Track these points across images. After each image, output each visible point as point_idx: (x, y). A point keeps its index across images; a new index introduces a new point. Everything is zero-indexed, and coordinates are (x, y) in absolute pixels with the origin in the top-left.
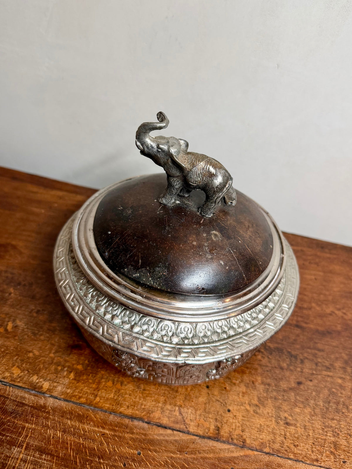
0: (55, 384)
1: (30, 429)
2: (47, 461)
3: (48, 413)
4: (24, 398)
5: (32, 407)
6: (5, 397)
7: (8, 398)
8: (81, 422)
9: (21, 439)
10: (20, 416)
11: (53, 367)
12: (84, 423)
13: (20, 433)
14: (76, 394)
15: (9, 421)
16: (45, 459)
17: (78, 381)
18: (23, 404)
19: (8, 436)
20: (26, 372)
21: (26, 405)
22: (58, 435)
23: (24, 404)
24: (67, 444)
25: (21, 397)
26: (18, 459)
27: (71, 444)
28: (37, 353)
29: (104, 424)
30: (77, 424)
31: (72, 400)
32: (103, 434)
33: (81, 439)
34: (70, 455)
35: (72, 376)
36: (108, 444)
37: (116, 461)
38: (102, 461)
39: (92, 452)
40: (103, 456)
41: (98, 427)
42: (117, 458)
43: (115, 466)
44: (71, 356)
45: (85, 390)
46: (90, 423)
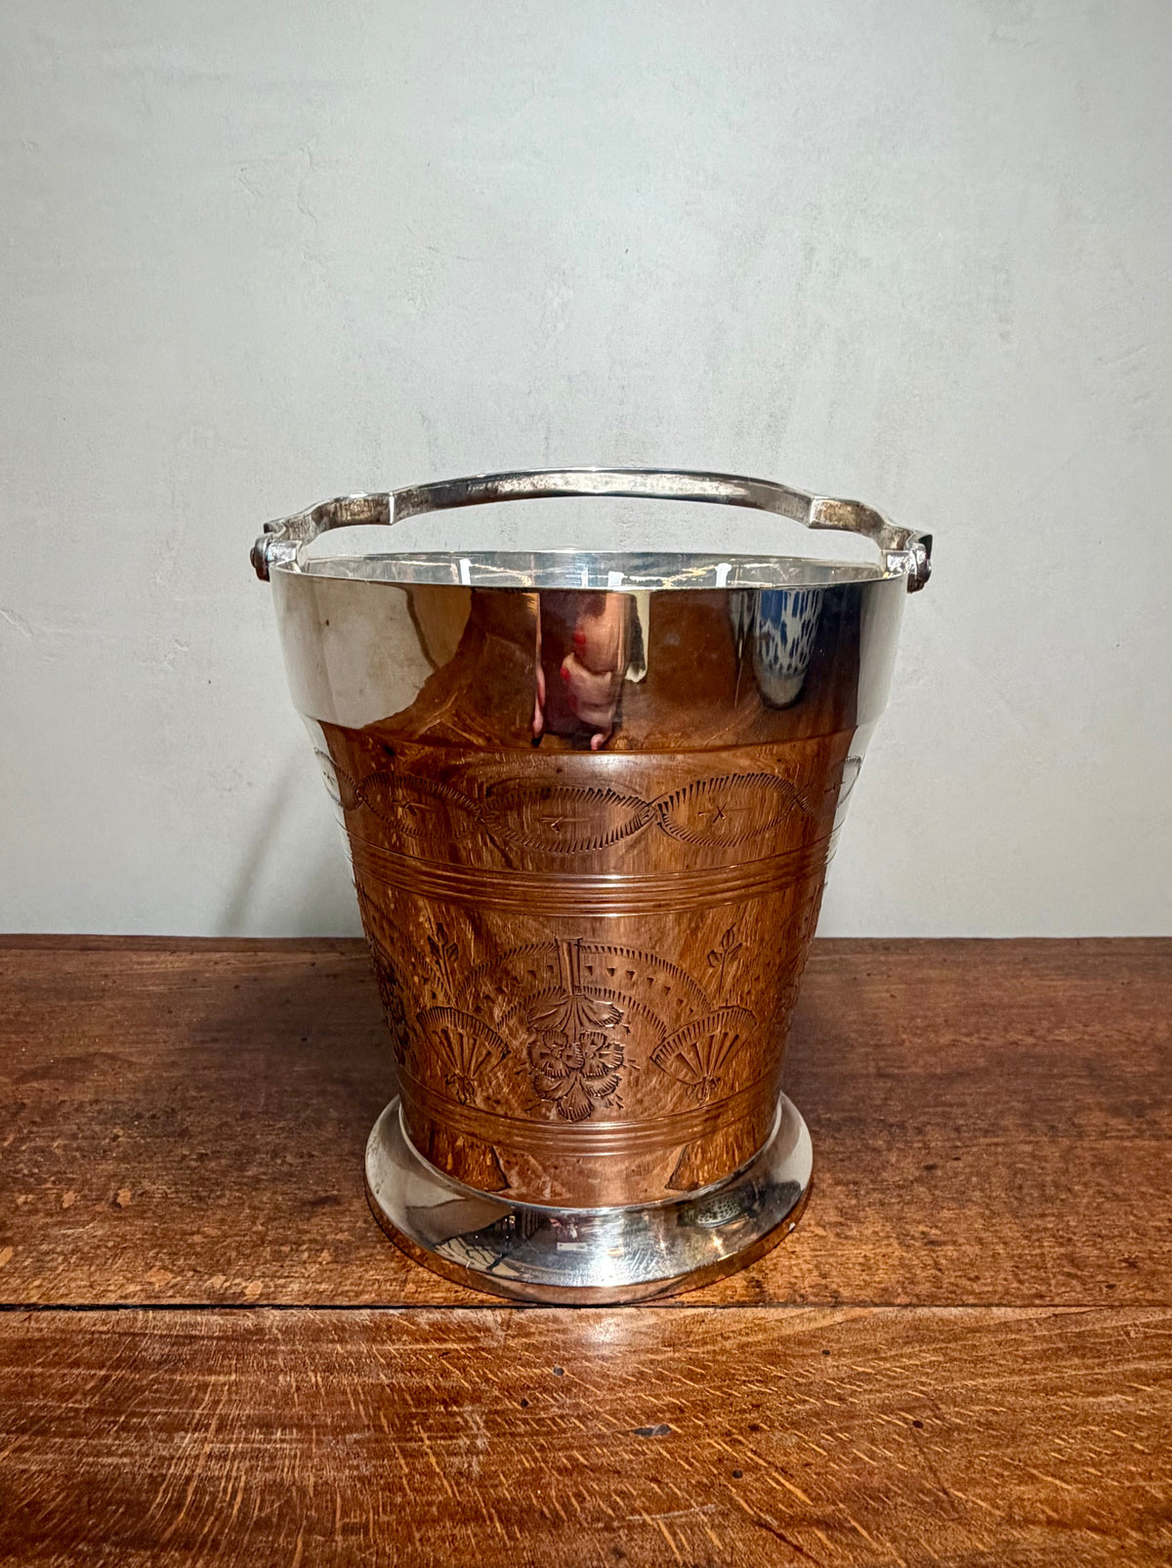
0: (282, 1281)
1: (224, 1384)
2: (290, 1442)
3: (276, 1341)
4: (194, 1325)
5: (219, 1339)
6: (134, 1335)
7: (145, 1335)
8: (374, 1340)
9: (199, 1411)
10: (188, 1365)
11: (267, 1252)
12: (383, 1342)
13: (194, 1401)
14: (346, 1288)
15: (156, 1381)
16: (282, 1441)
17: (347, 1263)
18: (195, 1337)
19: (156, 1415)
20: (191, 1273)
21: (203, 1338)
22: (313, 1380)
23: (193, 1338)
24: (344, 1393)
25: (184, 1325)
26: (197, 1457)
27: (355, 1392)
28: (213, 1232)
29: (440, 1331)
30: (364, 1348)
31: (338, 1303)
32: (445, 1353)
33: (382, 1376)
34: (358, 1416)
35: (325, 1255)
36: (463, 1370)
37: (497, 1400)
38: (455, 1408)
39: (422, 1397)
40: (455, 1398)
41: (426, 1341)
42: (497, 1393)
43: (496, 1412)
44: (314, 1220)
45: (367, 1276)
46: (399, 1340)
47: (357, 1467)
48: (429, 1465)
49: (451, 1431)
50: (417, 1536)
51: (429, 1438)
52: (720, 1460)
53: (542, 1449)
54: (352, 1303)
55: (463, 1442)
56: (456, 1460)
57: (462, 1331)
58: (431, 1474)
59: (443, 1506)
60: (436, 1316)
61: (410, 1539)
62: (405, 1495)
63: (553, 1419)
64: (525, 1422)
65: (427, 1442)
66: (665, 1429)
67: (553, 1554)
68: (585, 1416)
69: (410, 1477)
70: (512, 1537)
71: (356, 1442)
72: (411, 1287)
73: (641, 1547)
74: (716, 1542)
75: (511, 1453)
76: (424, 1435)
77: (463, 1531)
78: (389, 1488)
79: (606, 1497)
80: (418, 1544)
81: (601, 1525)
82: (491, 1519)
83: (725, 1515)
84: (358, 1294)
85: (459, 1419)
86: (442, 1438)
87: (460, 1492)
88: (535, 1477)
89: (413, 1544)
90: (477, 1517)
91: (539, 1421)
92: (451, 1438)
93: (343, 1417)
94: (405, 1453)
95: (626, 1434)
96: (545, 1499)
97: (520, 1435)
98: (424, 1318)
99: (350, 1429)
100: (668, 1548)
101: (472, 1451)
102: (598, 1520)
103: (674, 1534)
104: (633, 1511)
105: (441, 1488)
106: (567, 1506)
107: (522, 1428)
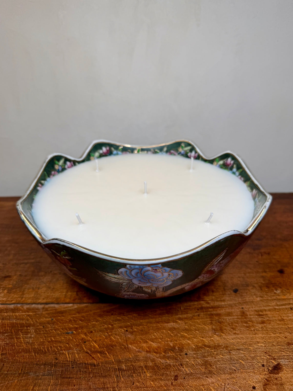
14: (9, 299)
17: (10, 293)
24: (5, 325)
29: (28, 310)
30: (11, 314)
31: (7, 303)
32: (28, 315)
33: (14, 321)
34: (8, 330)
35: (6, 291)
36: (32, 319)
37: (38, 326)
38: (29, 328)
39: (22, 325)
40: (29, 326)
41: (25, 312)
42: (38, 324)
43: (37, 329)
44: (5, 282)
45: (15, 296)
46: (19, 312)
47: (6, 341)
48: (21, 341)
49: (27, 333)
50: (16, 355)
51: (22, 335)
52: (82, 339)
53: (45, 337)
54: (10, 303)
55: (29, 335)
56: (27, 339)
57: (33, 310)
58: (21, 343)
59: (23, 350)
60: (28, 306)
61: (15, 356)
62: (15, 347)
63: (49, 330)
64: (43, 331)
65: (21, 336)
66: (72, 333)
67: (43, 359)
68: (56, 329)
69: (17, 343)
70: (35, 356)
71: (7, 336)
72: (24, 299)
73: (61, 358)
74: (77, 356)
75: (39, 338)
76: (21, 334)
77: (26, 355)
78: (12, 346)
79: (57, 347)
80: (16, 357)
81: (54, 353)
82: (32, 352)
83: (80, 351)
84: (12, 301)
85: (29, 330)
86: (25, 335)
87: (27, 346)
88: (43, 343)
89: (15, 357)
90: (29, 352)
91: (46, 331)
92: (27, 335)
93: (4, 330)
94: (17, 338)
95: (64, 333)
96: (44, 348)
97: (41, 334)
98: (26, 307)
99: (5, 333)
100: (67, 358)
101: (31, 337)
102: (54, 352)
103: (69, 355)
104: (62, 350)
105: (23, 346)
106: (48, 350)
107: (42, 332)
